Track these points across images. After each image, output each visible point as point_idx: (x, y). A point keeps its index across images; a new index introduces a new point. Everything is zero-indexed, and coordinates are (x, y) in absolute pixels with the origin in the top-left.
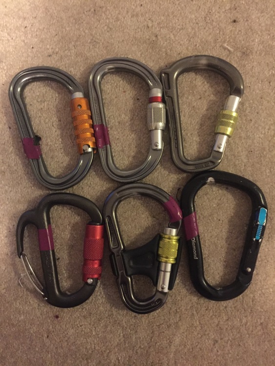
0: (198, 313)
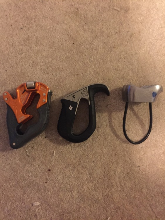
0: (127, 153)
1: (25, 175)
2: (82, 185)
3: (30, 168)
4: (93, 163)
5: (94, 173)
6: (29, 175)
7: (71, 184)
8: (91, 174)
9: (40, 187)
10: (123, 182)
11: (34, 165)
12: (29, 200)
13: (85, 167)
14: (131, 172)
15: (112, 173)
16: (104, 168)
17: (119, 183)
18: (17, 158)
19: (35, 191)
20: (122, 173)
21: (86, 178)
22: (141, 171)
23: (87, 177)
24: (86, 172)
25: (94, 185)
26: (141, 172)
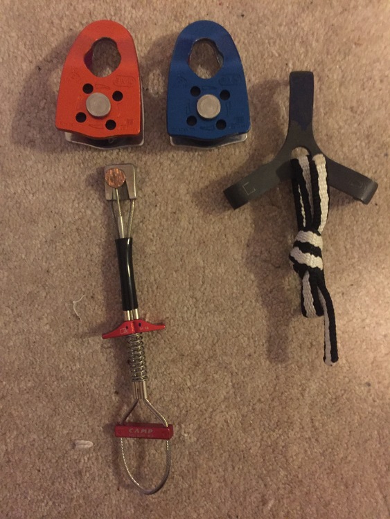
1: (61, 366)
2: (211, 412)
3: (77, 349)
4: (247, 360)
5: (247, 384)
6: (74, 368)
7: (181, 405)
8: (238, 387)
9: (98, 404)
10: (319, 417)
11: (88, 343)
12: (65, 432)
13: (226, 368)
14: (344, 397)
15: (295, 392)
16: (275, 377)
17: (308, 419)
18: (45, 319)
19: (84, 410)
20: (322, 397)
21: (225, 394)
22: (373, 396)
23: (227, 393)
24: (226, 379)
25: (243, 416)
26: (371, 398)
